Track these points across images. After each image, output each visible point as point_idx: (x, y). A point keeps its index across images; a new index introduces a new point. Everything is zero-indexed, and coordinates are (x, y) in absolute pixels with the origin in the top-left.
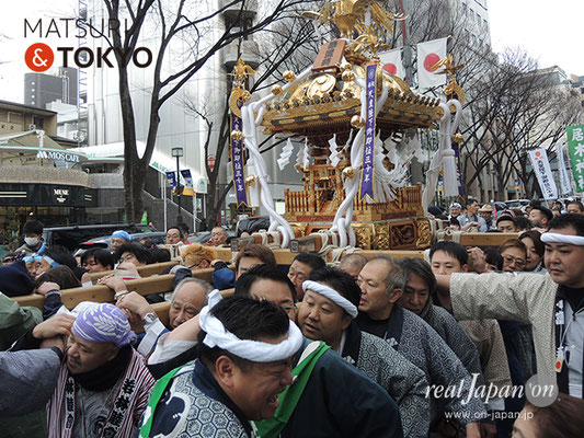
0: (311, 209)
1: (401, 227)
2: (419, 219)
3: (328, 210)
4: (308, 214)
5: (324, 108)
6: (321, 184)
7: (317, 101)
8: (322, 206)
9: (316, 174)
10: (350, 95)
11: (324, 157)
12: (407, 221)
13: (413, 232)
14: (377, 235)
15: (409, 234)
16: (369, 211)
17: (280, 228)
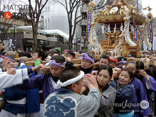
0: (108, 45)
1: (133, 52)
2: (137, 50)
3: (113, 46)
4: (107, 46)
5: (114, 16)
6: (111, 38)
7: (113, 14)
8: (111, 45)
9: (111, 35)
10: (122, 13)
11: (113, 31)
12: (134, 50)
13: (136, 54)
14: (127, 53)
15: (135, 54)
16: (125, 46)
17: (100, 50)
